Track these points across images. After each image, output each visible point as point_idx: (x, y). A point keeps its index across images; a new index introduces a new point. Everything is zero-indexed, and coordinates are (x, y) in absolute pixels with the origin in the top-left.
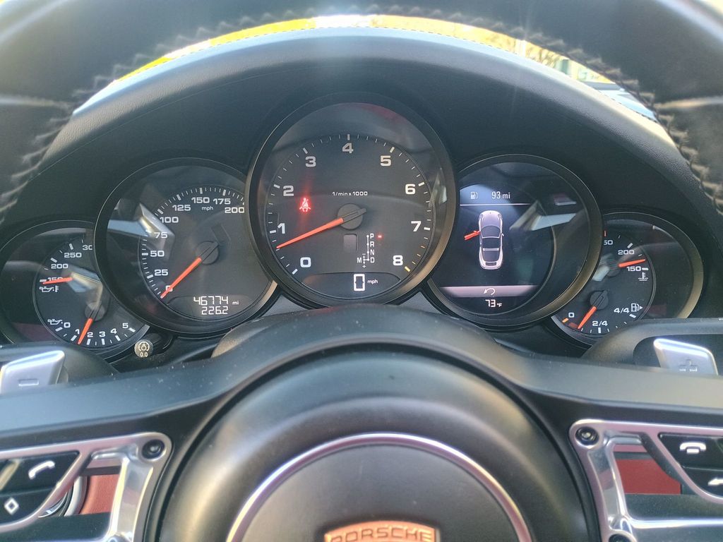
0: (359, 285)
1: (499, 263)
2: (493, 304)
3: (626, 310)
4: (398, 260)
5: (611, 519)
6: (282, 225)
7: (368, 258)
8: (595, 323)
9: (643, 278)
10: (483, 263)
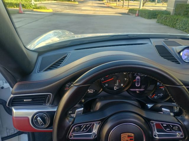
0: (115, 89)
1: (139, 85)
2: (138, 92)
3: (160, 95)
4: (122, 85)
5: (154, 132)
6: (103, 79)
7: (117, 84)
8: (155, 97)
9: (163, 90)
10: (136, 85)
